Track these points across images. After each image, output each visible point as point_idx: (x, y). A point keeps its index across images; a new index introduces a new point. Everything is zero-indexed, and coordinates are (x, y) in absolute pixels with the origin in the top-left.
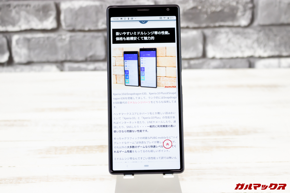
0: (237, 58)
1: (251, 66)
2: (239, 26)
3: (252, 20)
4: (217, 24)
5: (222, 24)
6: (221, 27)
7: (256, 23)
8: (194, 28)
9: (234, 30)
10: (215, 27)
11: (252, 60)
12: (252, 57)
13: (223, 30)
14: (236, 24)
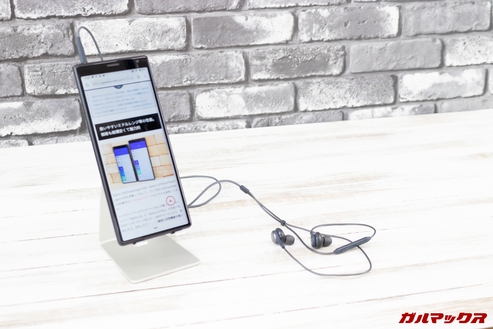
0: (330, 109)
1: (344, 118)
2: (331, 75)
3: (344, 68)
4: (309, 75)
5: (314, 74)
6: (312, 77)
7: (347, 72)
8: (285, 80)
9: (326, 79)
10: (307, 77)
11: (345, 111)
12: (344, 107)
13: (314, 80)
14: (328, 73)
